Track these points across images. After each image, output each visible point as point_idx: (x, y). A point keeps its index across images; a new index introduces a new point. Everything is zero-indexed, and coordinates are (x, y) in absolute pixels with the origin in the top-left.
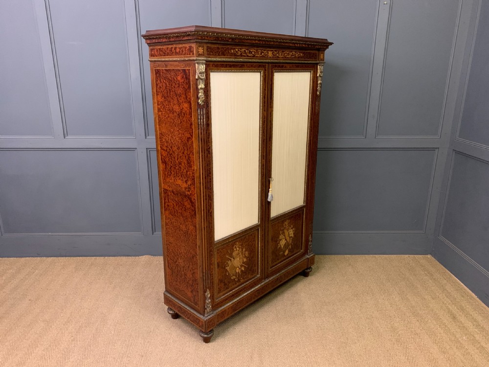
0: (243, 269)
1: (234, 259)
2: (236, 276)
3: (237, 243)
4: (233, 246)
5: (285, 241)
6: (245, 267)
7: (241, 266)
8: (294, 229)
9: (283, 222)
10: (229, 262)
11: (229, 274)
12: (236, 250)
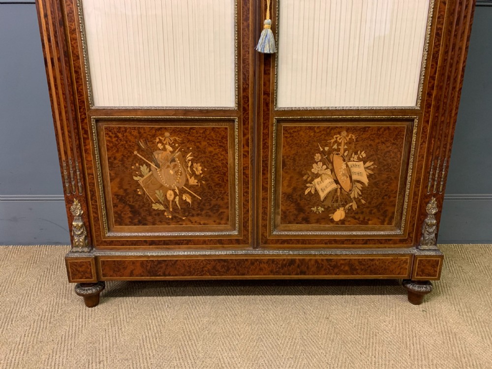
0: (187, 198)
1: (158, 165)
2: (167, 207)
3: (167, 134)
4: (154, 136)
5: (334, 186)
6: (193, 197)
7: (182, 192)
8: (368, 164)
9: (329, 132)
10: (144, 169)
11: (144, 193)
12: (165, 149)
